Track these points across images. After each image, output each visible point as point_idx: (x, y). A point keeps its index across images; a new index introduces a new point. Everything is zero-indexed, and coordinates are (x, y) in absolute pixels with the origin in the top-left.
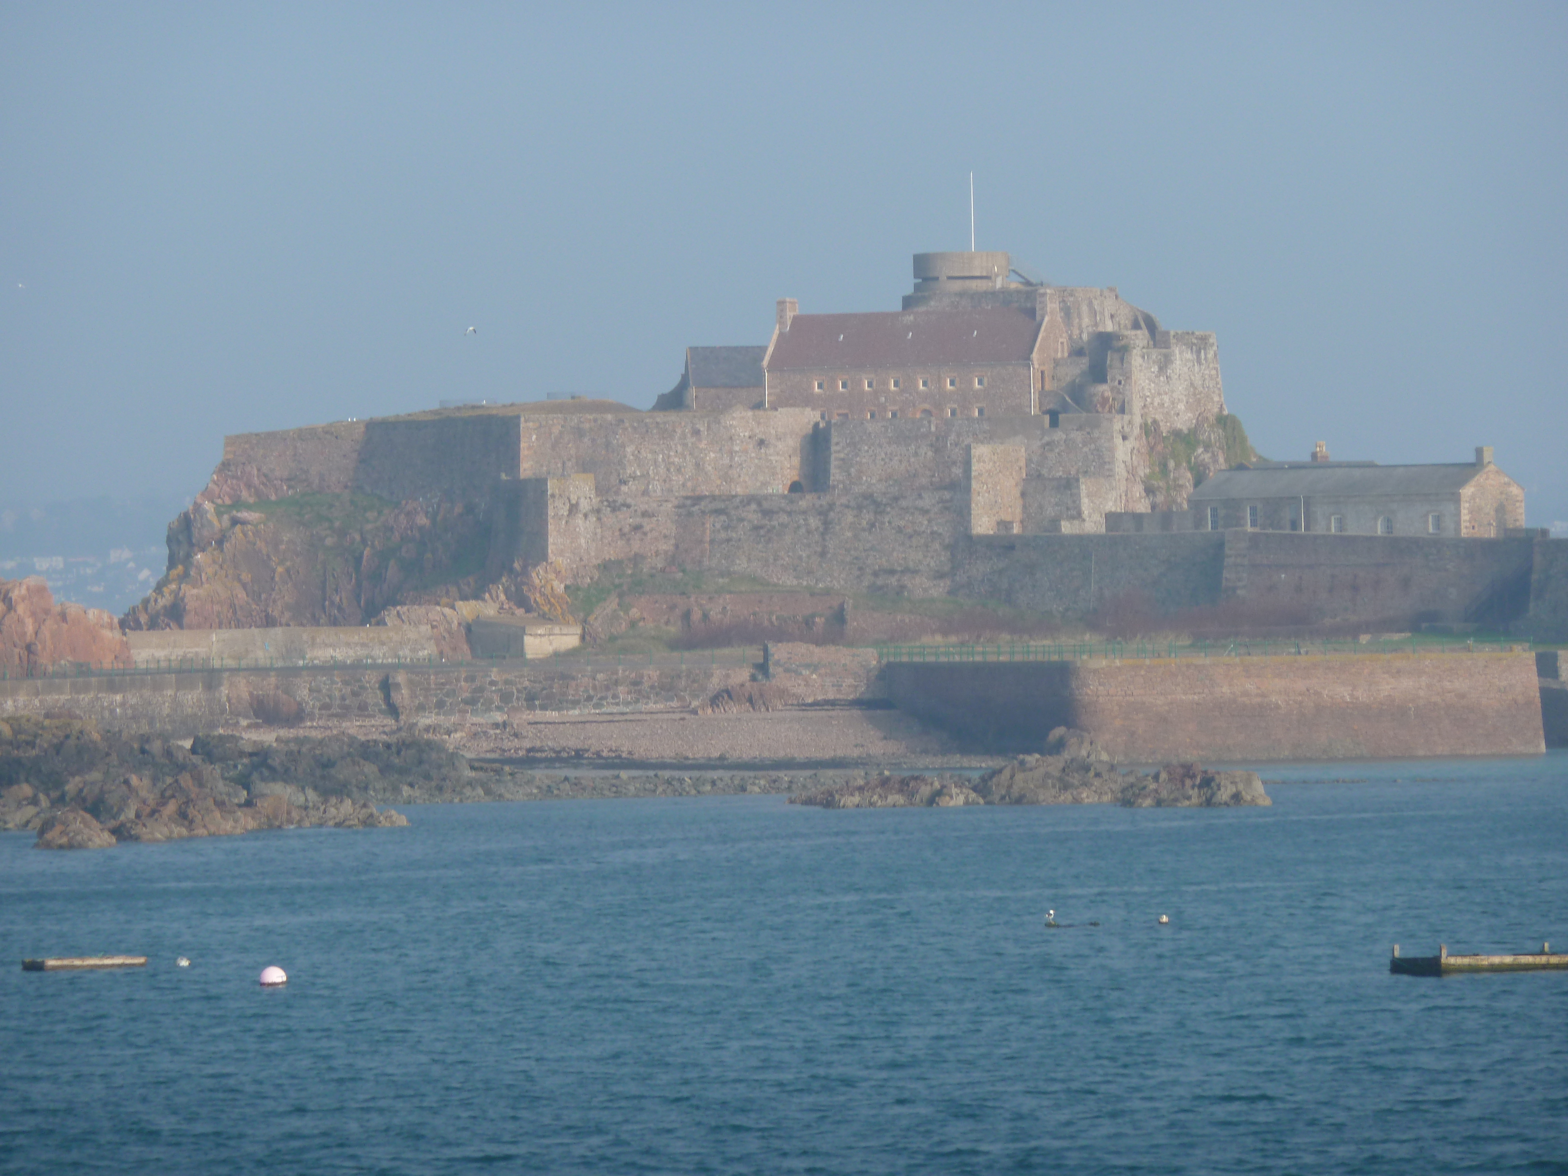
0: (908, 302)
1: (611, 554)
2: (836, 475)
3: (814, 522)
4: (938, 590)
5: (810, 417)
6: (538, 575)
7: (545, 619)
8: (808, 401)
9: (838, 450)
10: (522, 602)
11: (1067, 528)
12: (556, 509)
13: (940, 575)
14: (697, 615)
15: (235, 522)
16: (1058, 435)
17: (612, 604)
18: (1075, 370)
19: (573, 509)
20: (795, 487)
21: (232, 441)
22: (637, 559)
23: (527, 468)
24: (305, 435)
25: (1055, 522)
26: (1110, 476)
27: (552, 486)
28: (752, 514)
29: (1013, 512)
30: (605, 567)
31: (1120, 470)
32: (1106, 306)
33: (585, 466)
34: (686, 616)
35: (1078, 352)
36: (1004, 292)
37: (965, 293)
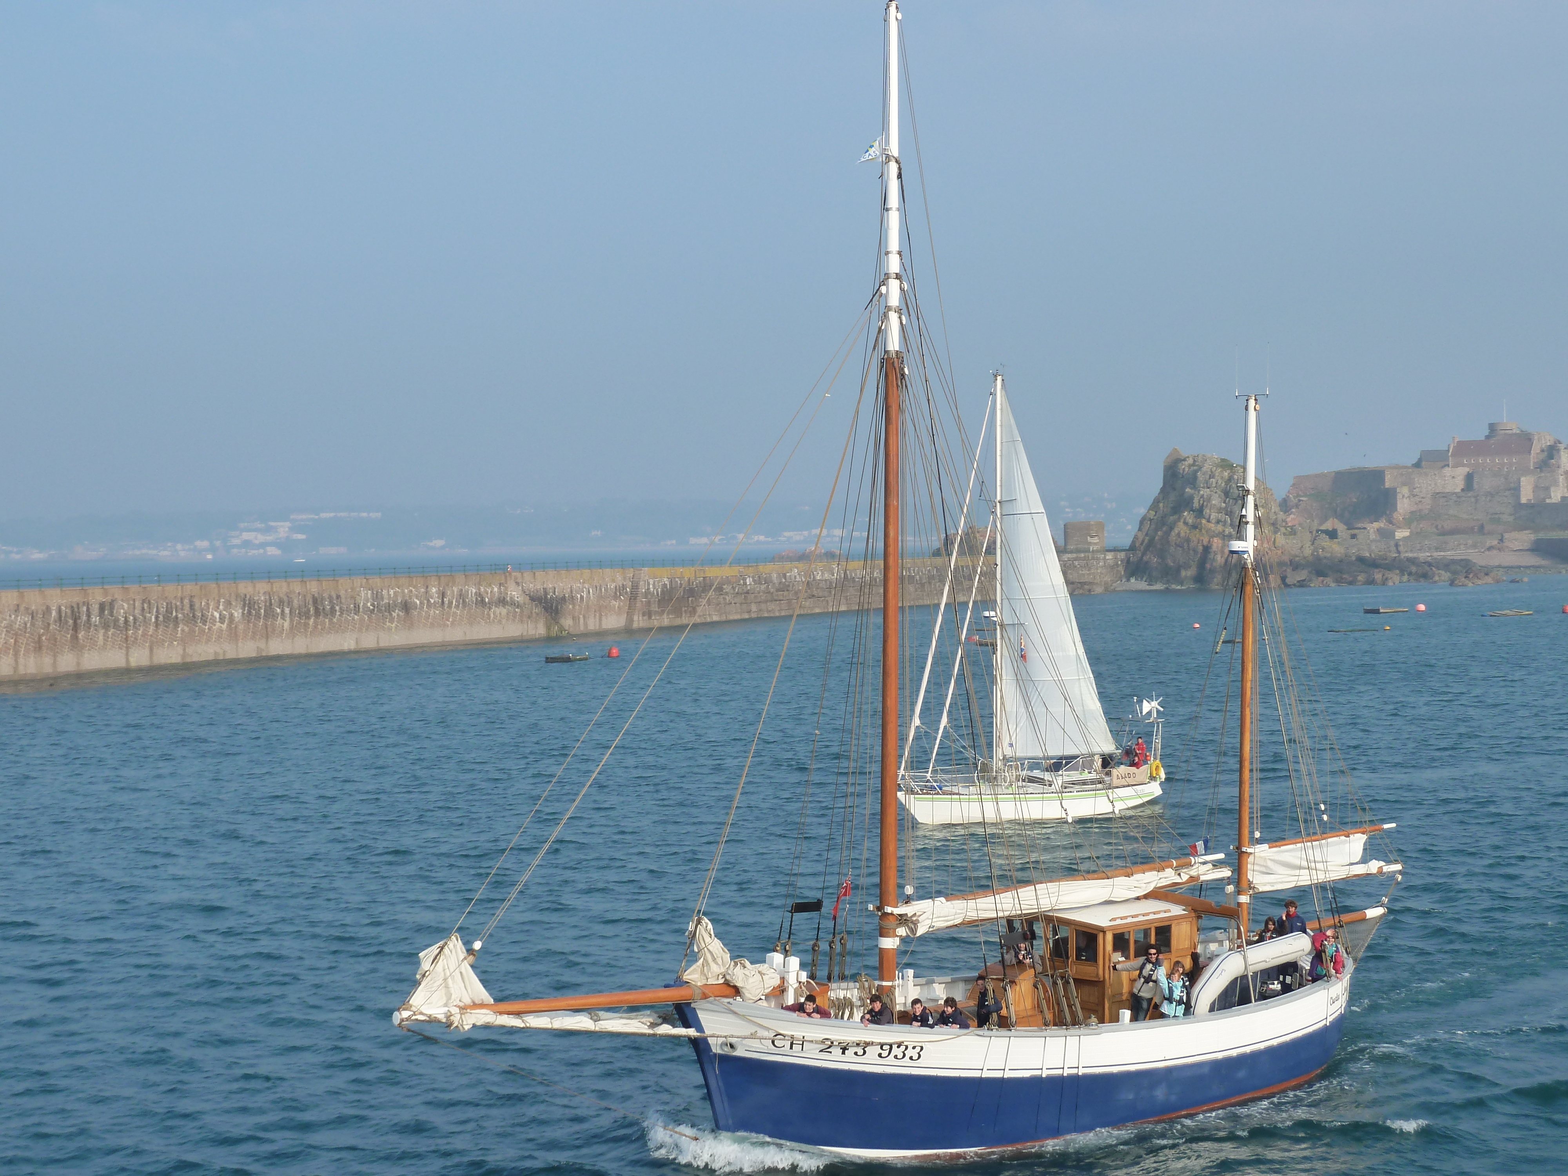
0: (1487, 437)
1: (1413, 509)
2: (1475, 486)
3: (1473, 500)
4: (1511, 519)
5: (1466, 470)
6: (1395, 515)
7: (1400, 528)
8: (1464, 465)
9: (1476, 479)
10: (1391, 522)
11: (1548, 501)
12: (1399, 496)
13: (1511, 515)
14: (1440, 527)
15: (1300, 501)
16: (1543, 474)
17: (1415, 523)
18: (1543, 456)
19: (1403, 496)
20: (1463, 490)
21: (1295, 478)
22: (1420, 510)
23: (1387, 485)
24: (1317, 476)
25: (1544, 499)
26: (1558, 486)
27: (1398, 490)
28: (1454, 498)
29: (1531, 497)
30: (1412, 512)
31: (1561, 484)
32: (1548, 437)
33: (1404, 484)
34: (1436, 527)
35: (1543, 451)
36: (1516, 434)
37: (1505, 434)
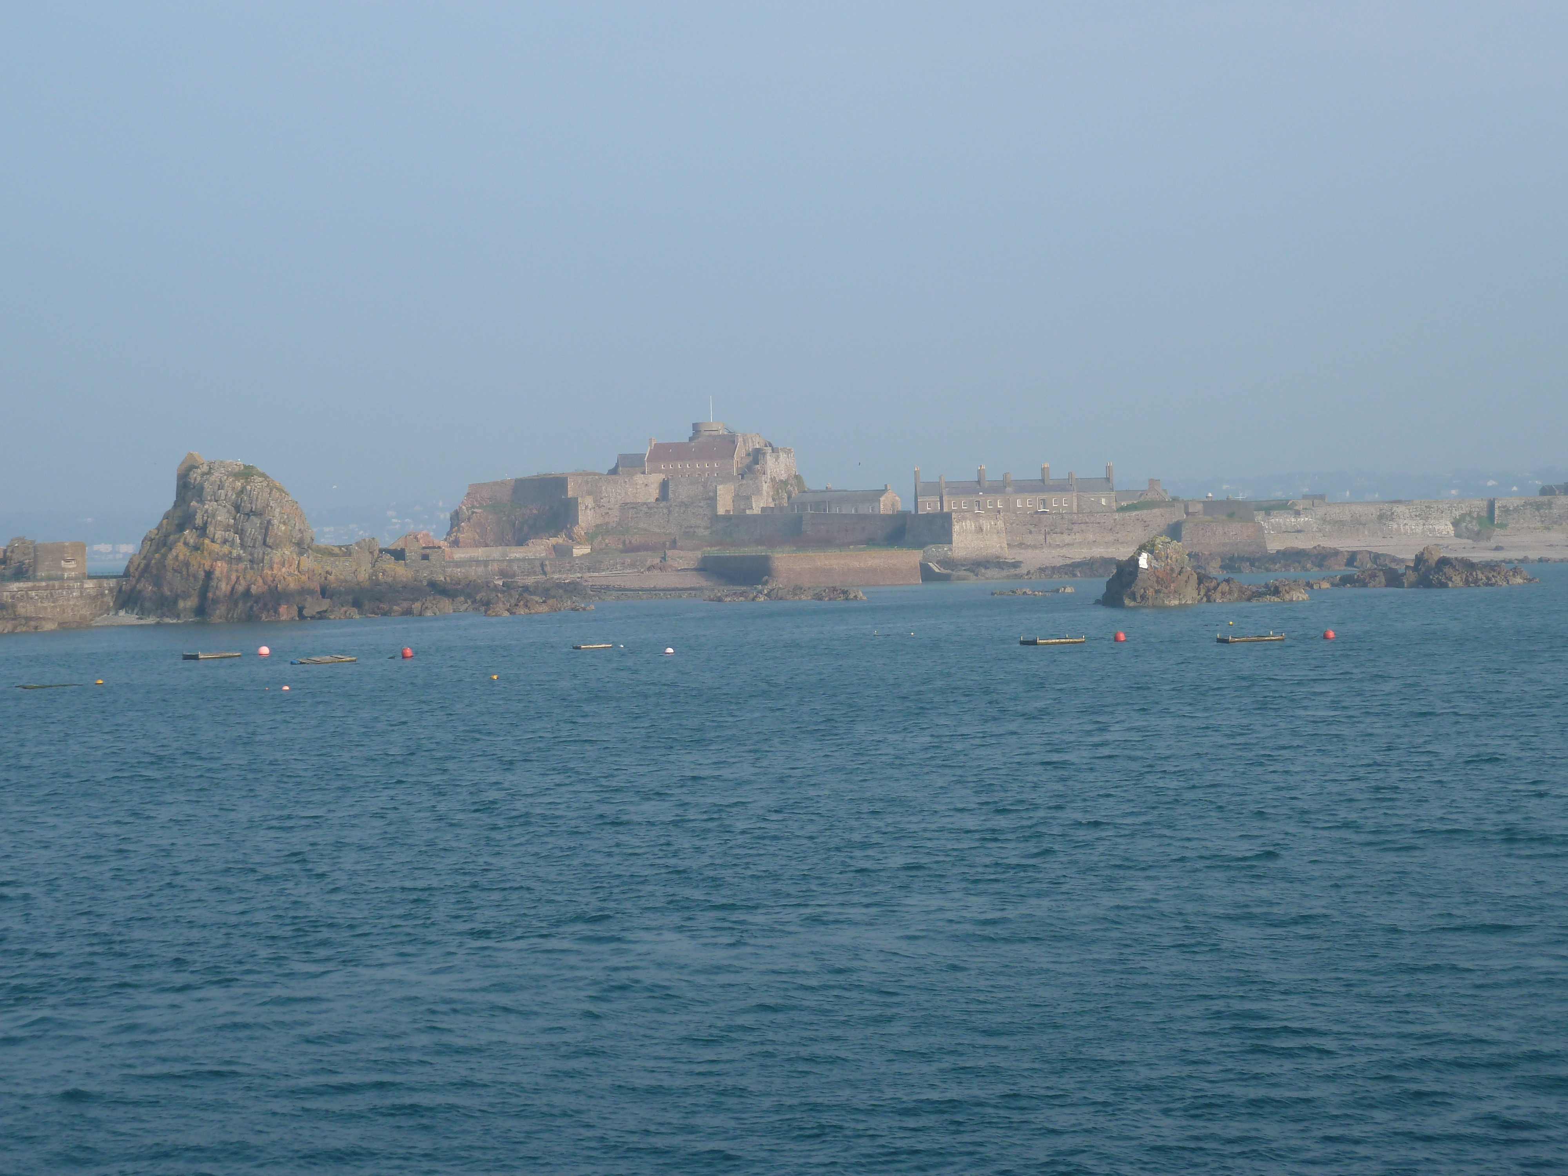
0: (691, 439)
1: (598, 522)
2: (671, 495)
3: (665, 511)
4: (707, 533)
5: (662, 476)
6: (576, 529)
7: (579, 543)
8: (660, 471)
9: (671, 487)
10: (571, 538)
11: (748, 512)
12: (581, 507)
13: (707, 528)
14: (627, 542)
15: (473, 513)
16: (744, 482)
17: (600, 538)
18: (748, 460)
19: (586, 507)
20: (657, 500)
21: (470, 486)
22: (607, 523)
23: (570, 494)
24: (495, 484)
25: (744, 510)
26: (762, 495)
27: (580, 500)
28: (645, 509)
29: (730, 507)
30: (597, 526)
31: (765, 493)
32: (758, 440)
33: (589, 493)
34: (624, 542)
35: (748, 454)
36: (723, 435)
37: (710, 436)
